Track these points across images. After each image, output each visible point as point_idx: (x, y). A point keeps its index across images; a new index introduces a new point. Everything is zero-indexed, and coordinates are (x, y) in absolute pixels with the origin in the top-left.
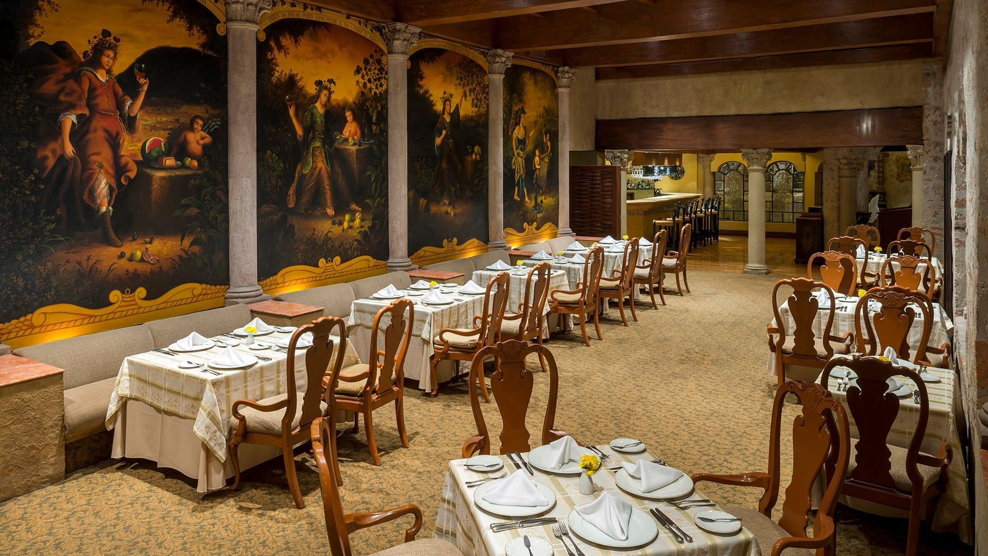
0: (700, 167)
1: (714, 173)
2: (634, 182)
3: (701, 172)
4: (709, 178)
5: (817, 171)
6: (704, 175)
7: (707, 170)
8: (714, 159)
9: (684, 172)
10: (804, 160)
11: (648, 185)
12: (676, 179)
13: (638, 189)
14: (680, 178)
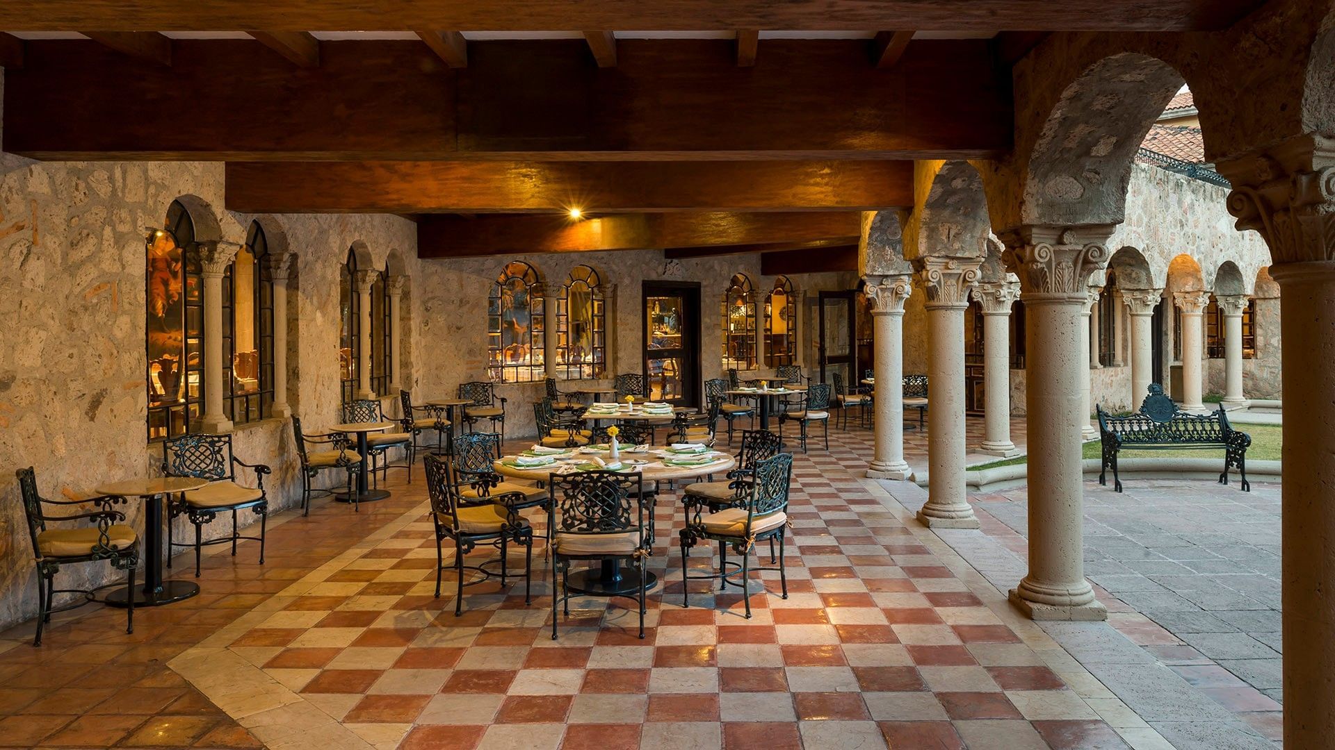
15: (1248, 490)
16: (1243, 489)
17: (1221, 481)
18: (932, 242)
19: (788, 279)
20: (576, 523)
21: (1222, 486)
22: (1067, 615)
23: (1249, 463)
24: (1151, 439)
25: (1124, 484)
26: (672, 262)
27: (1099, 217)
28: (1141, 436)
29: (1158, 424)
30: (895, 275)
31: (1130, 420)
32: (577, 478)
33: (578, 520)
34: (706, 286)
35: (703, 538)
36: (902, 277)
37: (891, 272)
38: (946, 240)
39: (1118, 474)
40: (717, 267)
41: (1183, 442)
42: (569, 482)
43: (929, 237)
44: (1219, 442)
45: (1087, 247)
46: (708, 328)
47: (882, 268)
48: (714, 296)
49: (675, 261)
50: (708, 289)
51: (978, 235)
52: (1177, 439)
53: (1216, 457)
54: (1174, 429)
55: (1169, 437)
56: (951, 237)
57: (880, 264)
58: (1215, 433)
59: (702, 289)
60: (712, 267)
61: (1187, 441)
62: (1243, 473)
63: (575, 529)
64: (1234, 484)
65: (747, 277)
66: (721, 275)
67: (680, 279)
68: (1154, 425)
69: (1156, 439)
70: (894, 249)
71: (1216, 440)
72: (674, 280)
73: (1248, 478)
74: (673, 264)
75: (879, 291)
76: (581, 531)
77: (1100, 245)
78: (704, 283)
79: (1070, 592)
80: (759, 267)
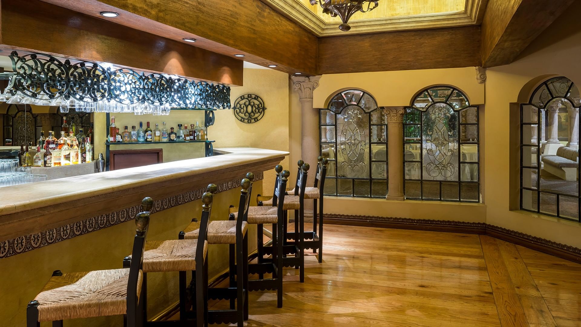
0: (295, 100)
1: (318, 111)
2: (160, 127)
3: (296, 110)
4: (310, 120)
5: (515, 100)
6: (302, 115)
7: (307, 106)
8: (318, 84)
9: (264, 109)
10: (483, 80)
11: (192, 133)
12: (249, 122)
13: (171, 141)
14: (256, 120)
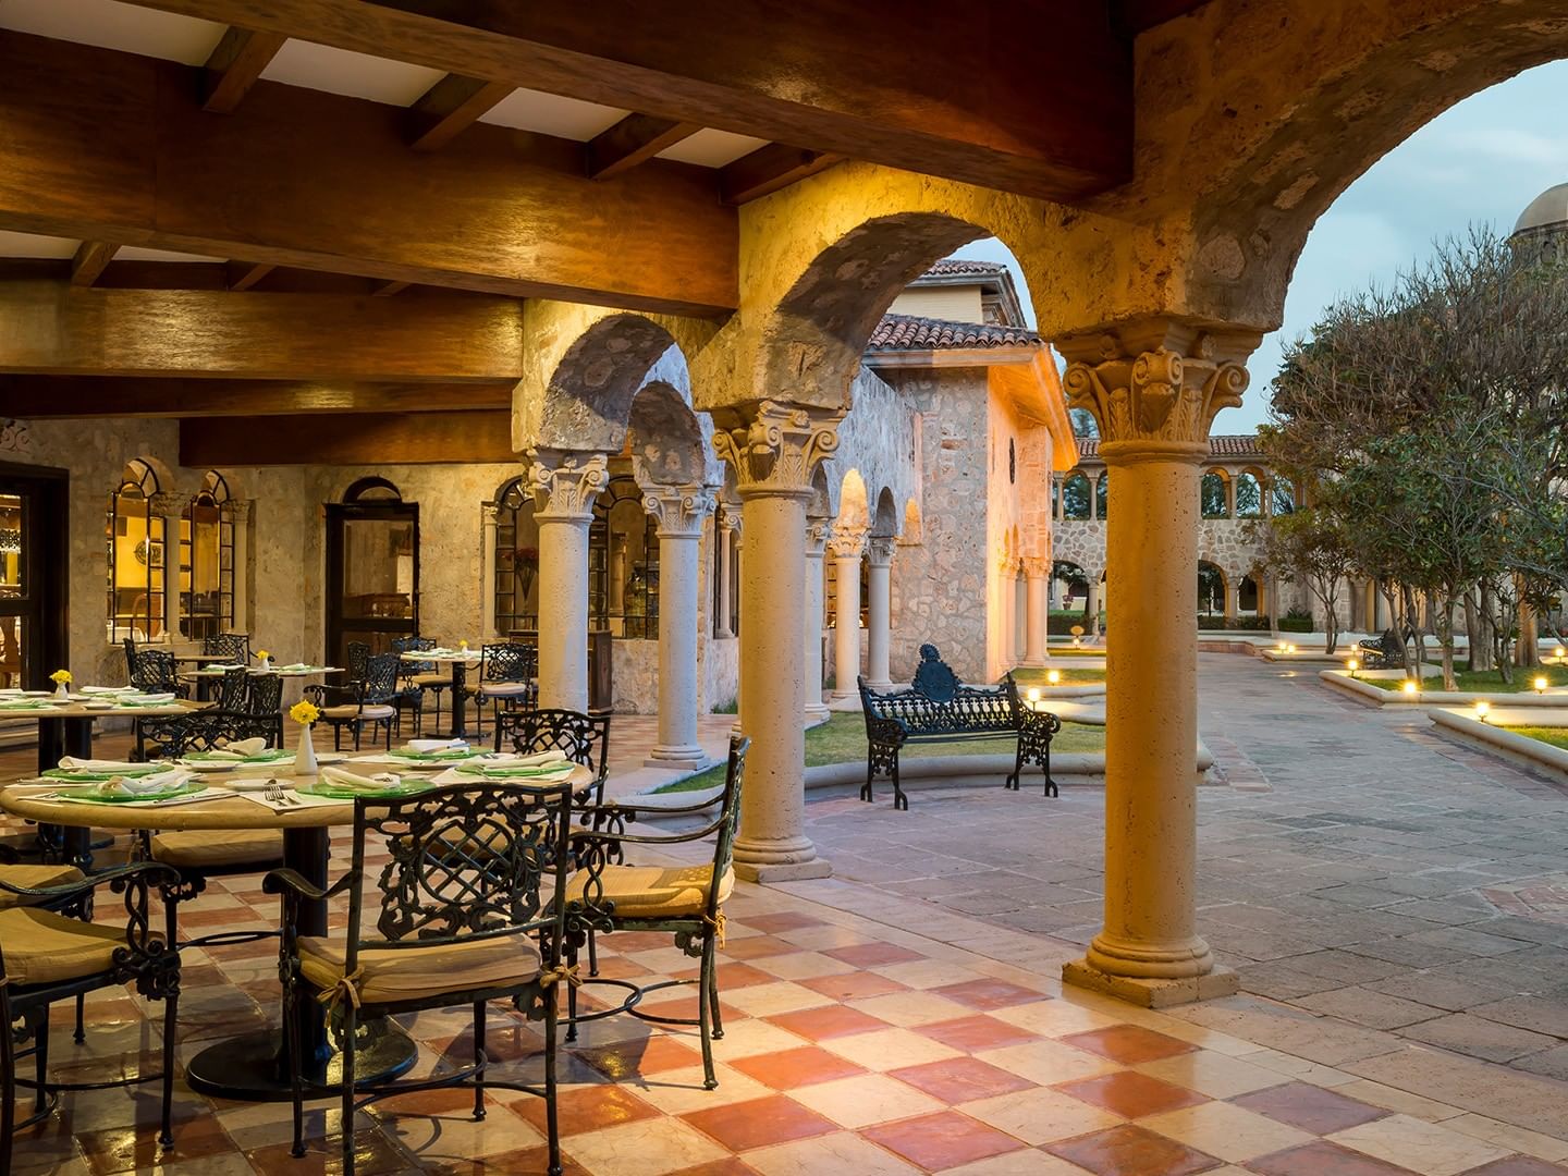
15: (1056, 795)
16: (1047, 794)
17: (1008, 786)
18: (776, 374)
19: (221, 478)
20: (417, 918)
21: (1011, 792)
22: (1193, 994)
23: (1057, 758)
24: (932, 728)
25: (910, 797)
26: (12, 424)
27: (1256, 316)
28: (917, 724)
29: (937, 705)
30: (586, 452)
31: (902, 700)
32: (426, 806)
33: (420, 911)
34: (77, 478)
35: (607, 930)
36: (598, 456)
37: (582, 446)
38: (796, 374)
39: (900, 781)
40: (99, 442)
41: (969, 730)
42: (406, 818)
43: (771, 366)
44: (1010, 728)
45: (1223, 367)
46: (81, 559)
47: (566, 436)
48: (93, 497)
49: (19, 423)
50: (81, 484)
51: (843, 371)
52: (962, 726)
53: (1002, 752)
54: (957, 710)
55: (952, 723)
56: (805, 366)
57: (564, 429)
58: (1005, 716)
59: (71, 482)
60: (90, 442)
61: (973, 729)
62: (1046, 771)
63: (413, 935)
64: (1032, 789)
65: (150, 468)
66: (106, 459)
67: (27, 460)
68: (933, 707)
69: (935, 727)
70: (590, 405)
71: (1006, 727)
72: (16, 459)
73: (1052, 778)
74: (16, 428)
75: (555, 478)
76: (428, 938)
77: (1240, 365)
78: (74, 472)
79: (1196, 952)
80: (175, 451)
